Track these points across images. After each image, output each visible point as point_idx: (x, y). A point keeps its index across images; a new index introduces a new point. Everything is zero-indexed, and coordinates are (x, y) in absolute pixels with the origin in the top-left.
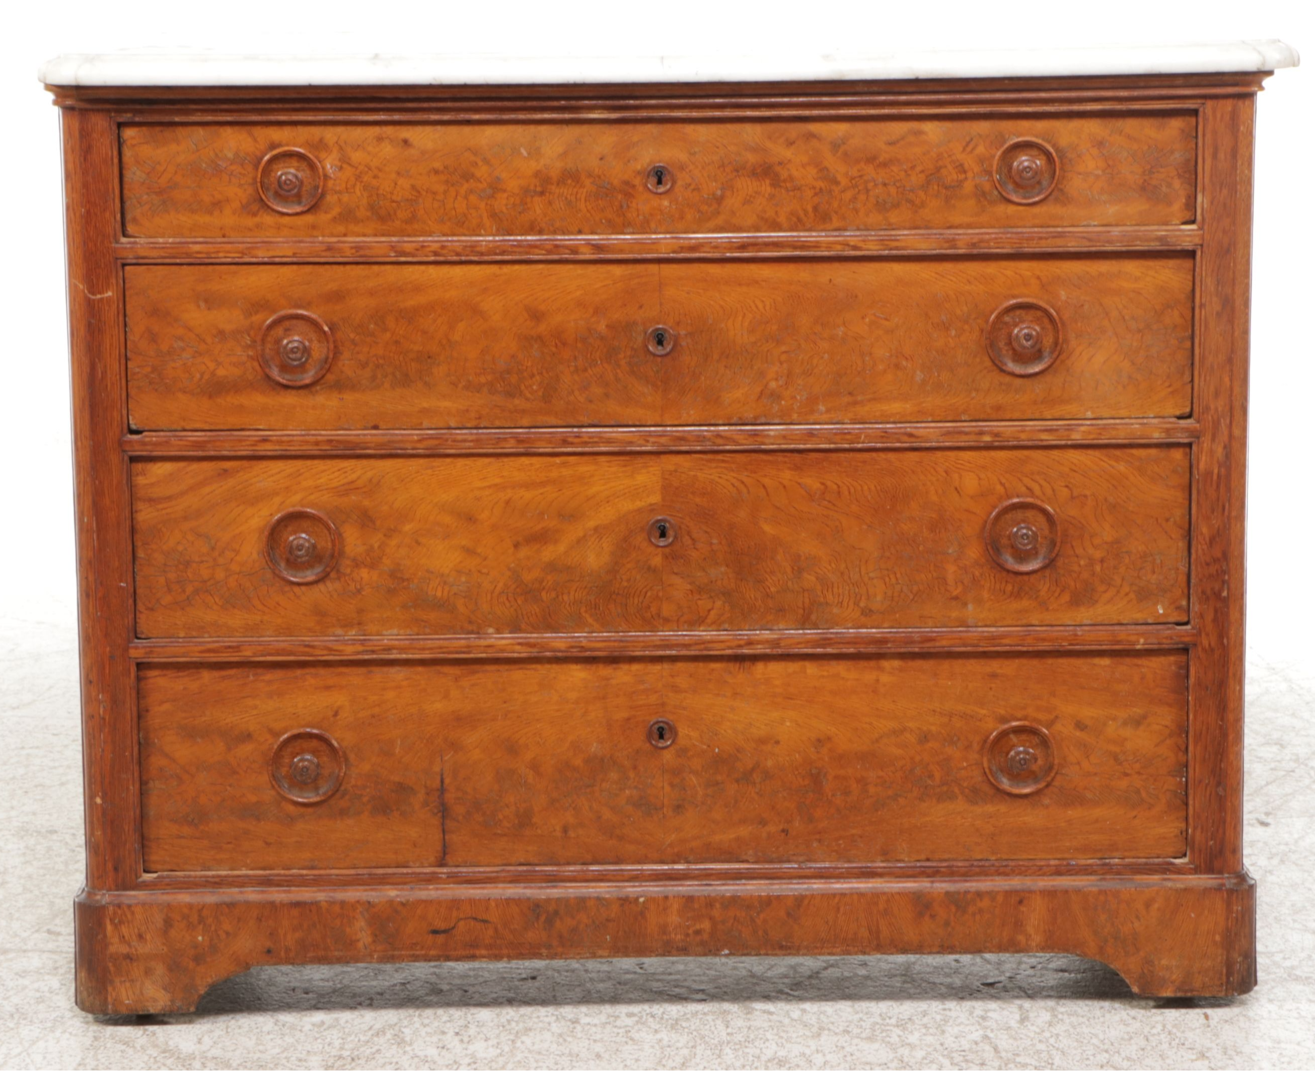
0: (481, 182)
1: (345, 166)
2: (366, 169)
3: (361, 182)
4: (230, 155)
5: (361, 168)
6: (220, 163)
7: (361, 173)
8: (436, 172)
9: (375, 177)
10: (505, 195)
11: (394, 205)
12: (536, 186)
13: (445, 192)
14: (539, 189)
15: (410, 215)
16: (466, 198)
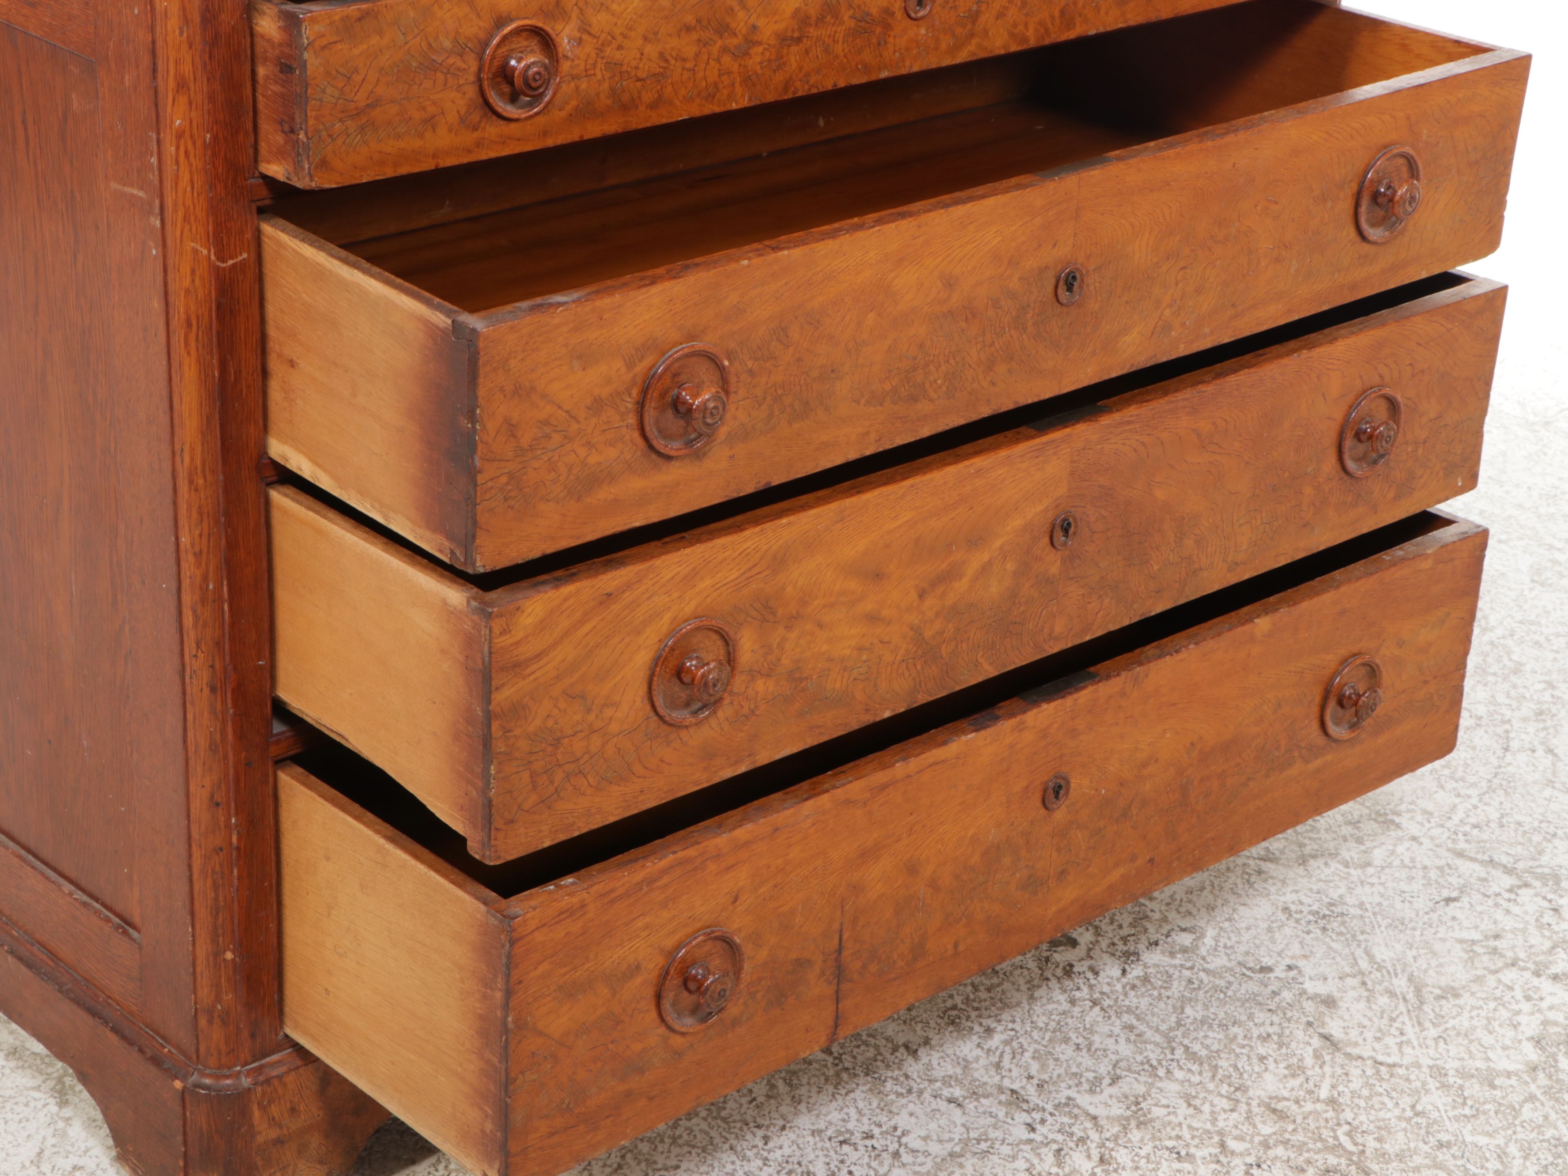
0: (736, 35)
1: (585, 37)
2: (609, 38)
3: (603, 58)
4: (447, 44)
5: (603, 36)
6: (434, 57)
7: (603, 44)
8: (688, 29)
9: (620, 48)
10: (760, 49)
11: (639, 84)
12: (793, 31)
13: (697, 55)
14: (796, 35)
15: (656, 96)
16: (718, 60)
